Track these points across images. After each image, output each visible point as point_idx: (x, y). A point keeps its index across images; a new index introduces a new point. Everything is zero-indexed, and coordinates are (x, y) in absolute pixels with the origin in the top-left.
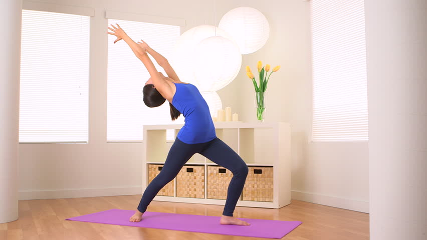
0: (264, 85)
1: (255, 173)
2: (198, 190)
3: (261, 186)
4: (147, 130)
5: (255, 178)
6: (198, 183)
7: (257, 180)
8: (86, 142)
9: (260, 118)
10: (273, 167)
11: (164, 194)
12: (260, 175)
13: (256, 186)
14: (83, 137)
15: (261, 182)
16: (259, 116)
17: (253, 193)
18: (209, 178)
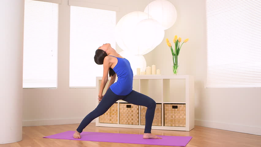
0: (178, 51)
1: (173, 108)
2: (134, 119)
3: (177, 117)
4: (99, 80)
5: (173, 112)
6: (134, 115)
7: (174, 113)
8: (56, 88)
9: (175, 73)
10: (185, 104)
11: (111, 122)
12: (177, 109)
13: (174, 117)
14: (54, 84)
15: (177, 114)
16: (174, 71)
17: (172, 121)
18: (142, 112)
